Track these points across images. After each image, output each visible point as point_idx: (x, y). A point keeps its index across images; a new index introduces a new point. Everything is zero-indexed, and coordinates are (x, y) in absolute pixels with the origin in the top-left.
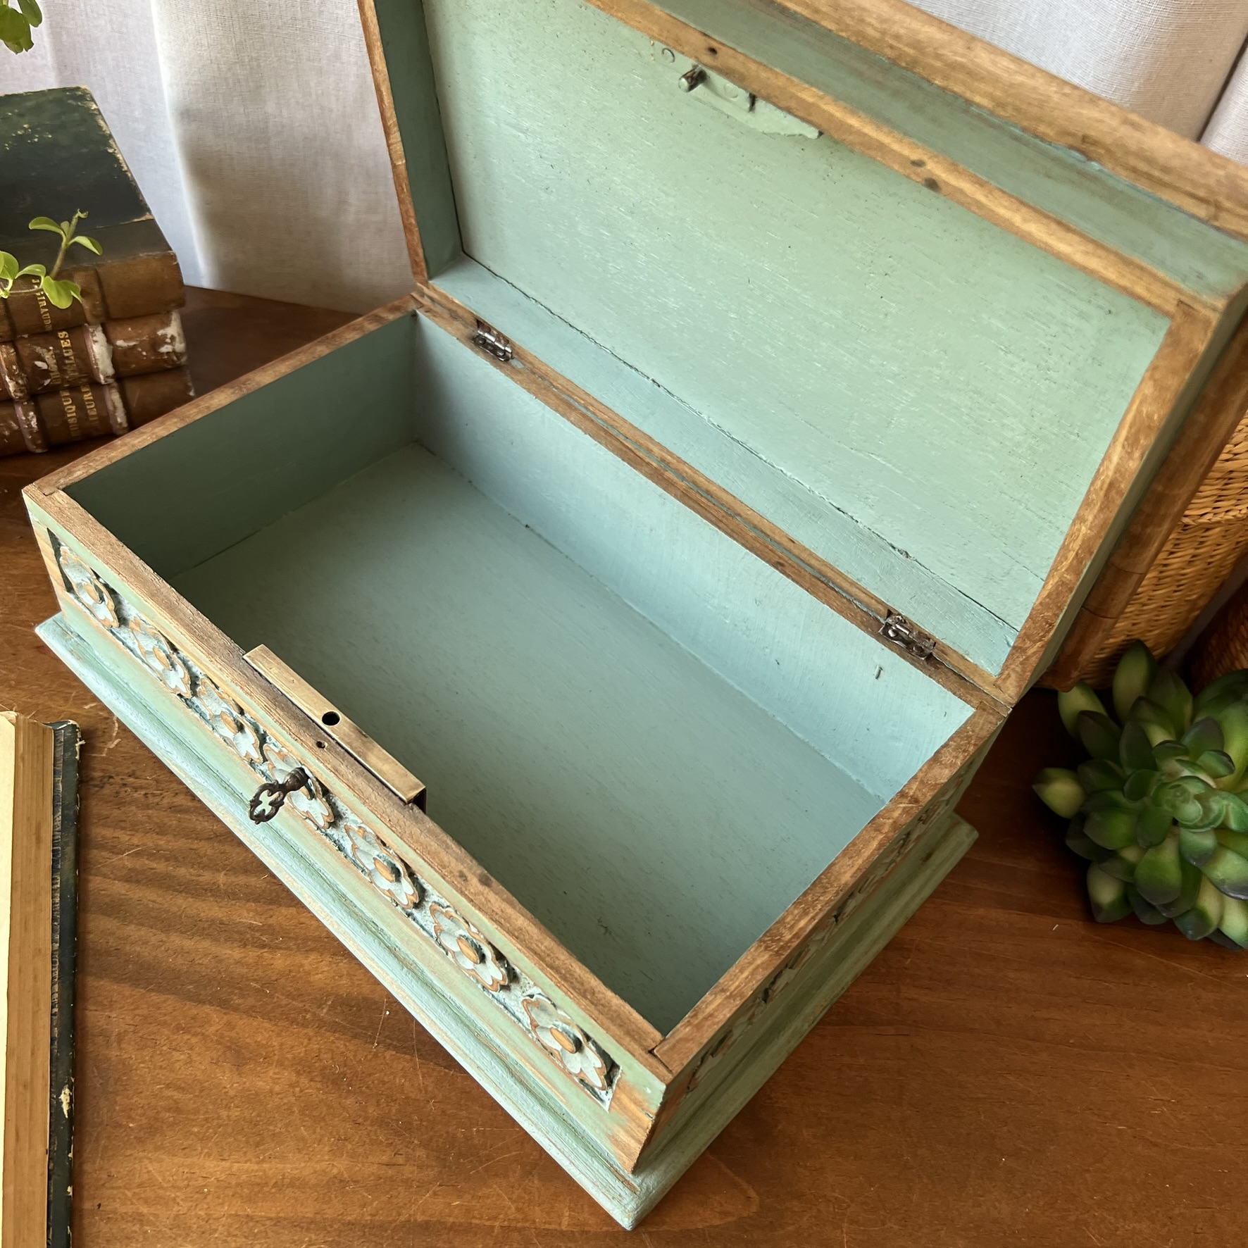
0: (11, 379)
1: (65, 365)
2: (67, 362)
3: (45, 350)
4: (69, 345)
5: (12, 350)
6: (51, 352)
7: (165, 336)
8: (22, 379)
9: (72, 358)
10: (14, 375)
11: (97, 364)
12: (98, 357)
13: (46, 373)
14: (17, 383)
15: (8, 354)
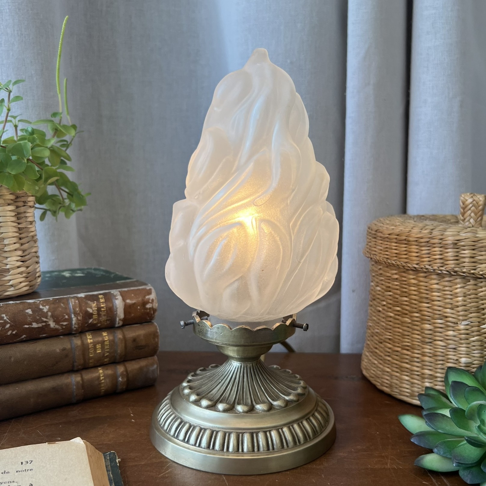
0: (75, 316)
1: (101, 311)
2: (102, 309)
3: (92, 303)
4: (104, 301)
5: (77, 301)
6: (95, 304)
7: (149, 299)
8: (80, 316)
9: (105, 307)
10: (77, 314)
11: (116, 311)
12: (118, 306)
13: (91, 315)
14: (77, 318)
15: (75, 303)
